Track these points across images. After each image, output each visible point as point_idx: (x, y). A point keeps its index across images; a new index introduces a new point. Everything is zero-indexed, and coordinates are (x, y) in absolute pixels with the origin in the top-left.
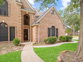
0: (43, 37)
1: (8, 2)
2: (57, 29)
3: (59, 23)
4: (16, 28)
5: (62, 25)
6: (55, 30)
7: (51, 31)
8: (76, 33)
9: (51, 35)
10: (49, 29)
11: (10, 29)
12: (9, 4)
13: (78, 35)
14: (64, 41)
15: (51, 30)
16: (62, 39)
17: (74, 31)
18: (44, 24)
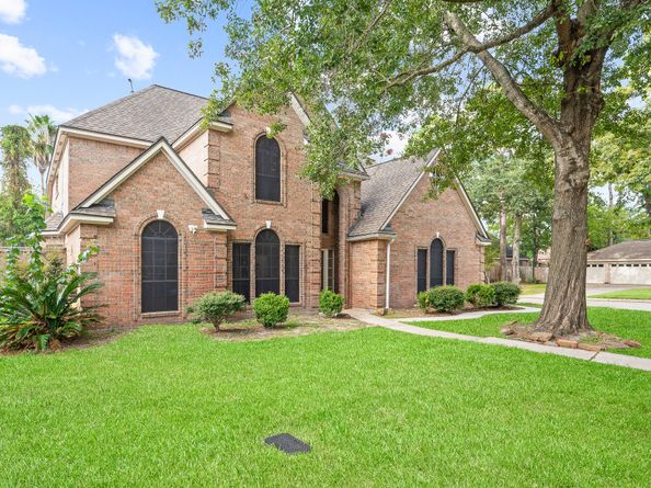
0: (401, 287)
1: (280, 143)
2: (452, 254)
3: (459, 224)
4: (301, 250)
5: (470, 234)
6: (445, 259)
7: (429, 262)
8: (528, 270)
9: (445, 280)
10: (422, 253)
11: (286, 253)
12: (282, 151)
13: (538, 282)
14: (485, 308)
15: (429, 258)
16: (478, 299)
17: (516, 254)
18: (406, 233)
